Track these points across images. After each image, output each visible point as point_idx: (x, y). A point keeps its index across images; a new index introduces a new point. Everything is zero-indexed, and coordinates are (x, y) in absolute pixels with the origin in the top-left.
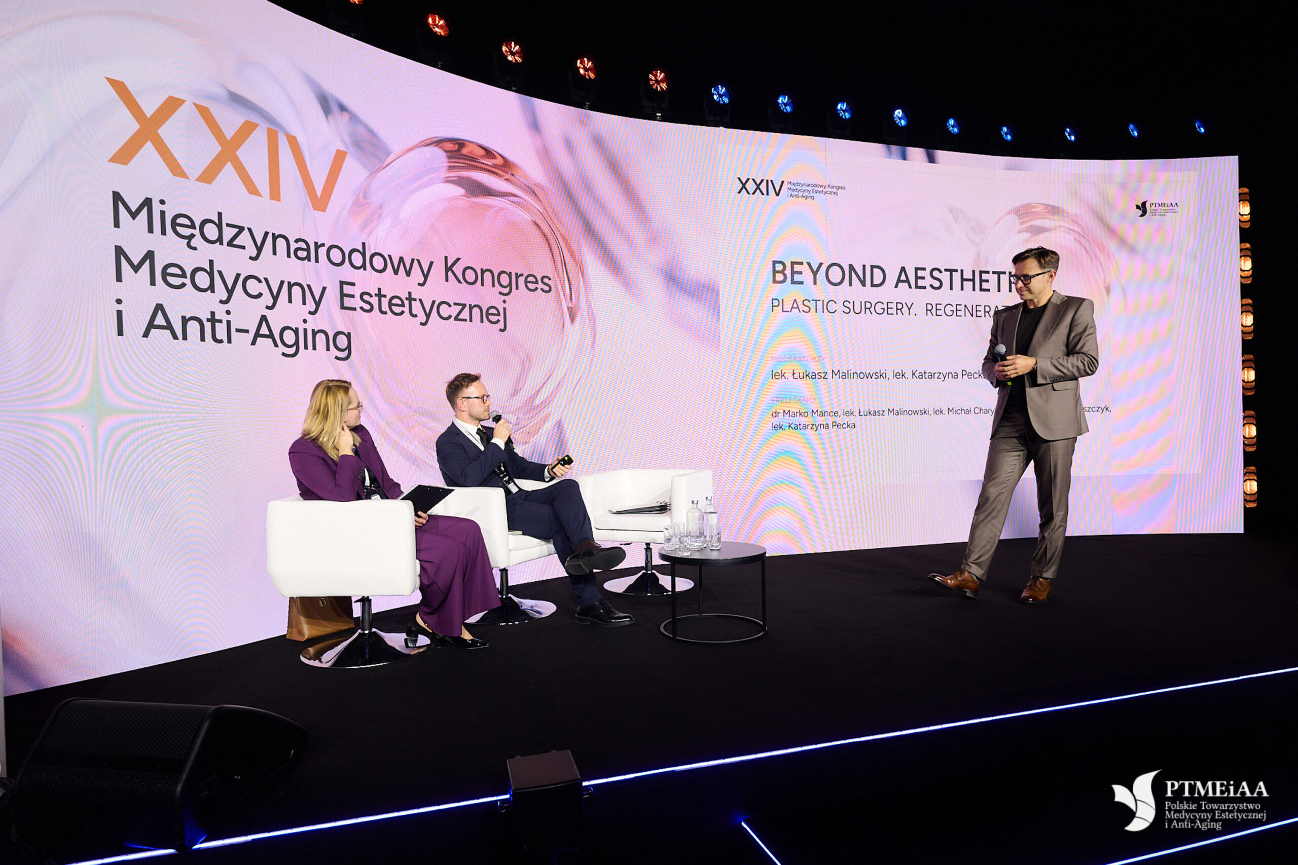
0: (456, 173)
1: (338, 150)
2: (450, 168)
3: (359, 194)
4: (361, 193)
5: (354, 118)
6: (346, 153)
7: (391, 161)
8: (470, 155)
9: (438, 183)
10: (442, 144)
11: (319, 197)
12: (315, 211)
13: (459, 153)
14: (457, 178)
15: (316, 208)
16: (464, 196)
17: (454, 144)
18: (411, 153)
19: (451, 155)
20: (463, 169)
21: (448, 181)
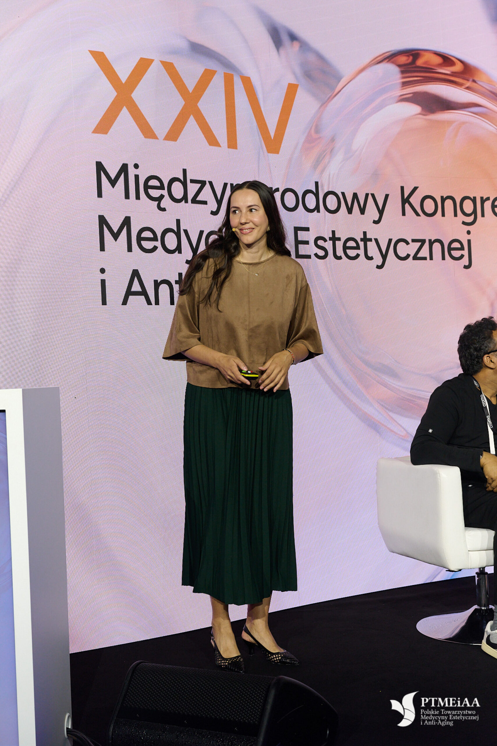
0: (411, 89)
1: (290, 85)
2: (405, 84)
3: (311, 128)
4: (313, 128)
5: (304, 46)
6: (298, 85)
7: (342, 87)
8: (424, 66)
9: (391, 104)
10: (395, 59)
11: (272, 138)
12: (269, 154)
13: (414, 66)
14: (411, 95)
15: (270, 151)
16: (420, 114)
17: (408, 56)
18: (363, 74)
19: (405, 69)
20: (418, 83)
21: (403, 99)
